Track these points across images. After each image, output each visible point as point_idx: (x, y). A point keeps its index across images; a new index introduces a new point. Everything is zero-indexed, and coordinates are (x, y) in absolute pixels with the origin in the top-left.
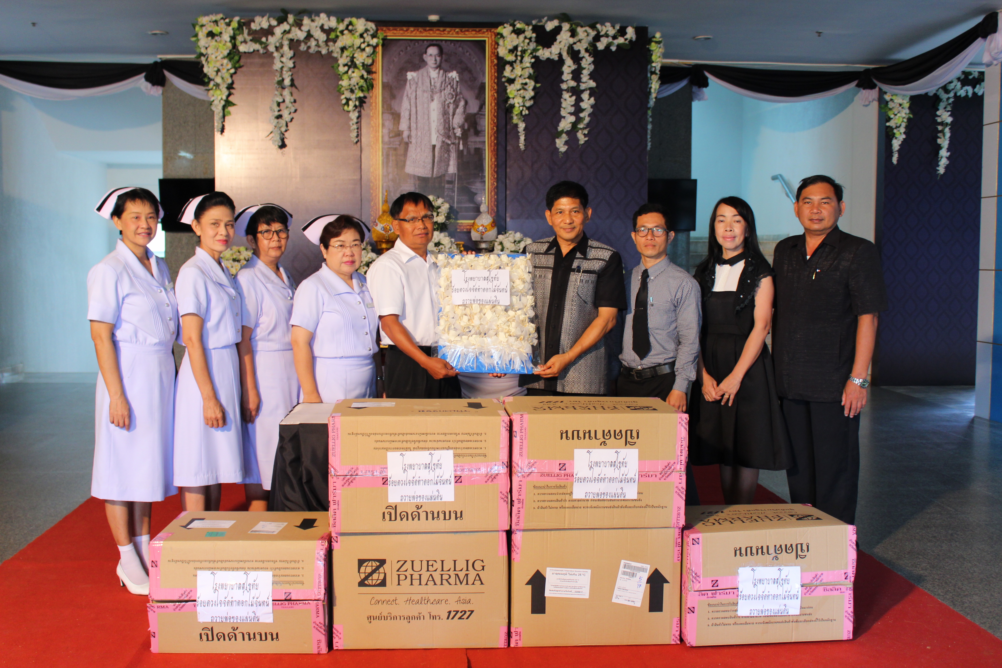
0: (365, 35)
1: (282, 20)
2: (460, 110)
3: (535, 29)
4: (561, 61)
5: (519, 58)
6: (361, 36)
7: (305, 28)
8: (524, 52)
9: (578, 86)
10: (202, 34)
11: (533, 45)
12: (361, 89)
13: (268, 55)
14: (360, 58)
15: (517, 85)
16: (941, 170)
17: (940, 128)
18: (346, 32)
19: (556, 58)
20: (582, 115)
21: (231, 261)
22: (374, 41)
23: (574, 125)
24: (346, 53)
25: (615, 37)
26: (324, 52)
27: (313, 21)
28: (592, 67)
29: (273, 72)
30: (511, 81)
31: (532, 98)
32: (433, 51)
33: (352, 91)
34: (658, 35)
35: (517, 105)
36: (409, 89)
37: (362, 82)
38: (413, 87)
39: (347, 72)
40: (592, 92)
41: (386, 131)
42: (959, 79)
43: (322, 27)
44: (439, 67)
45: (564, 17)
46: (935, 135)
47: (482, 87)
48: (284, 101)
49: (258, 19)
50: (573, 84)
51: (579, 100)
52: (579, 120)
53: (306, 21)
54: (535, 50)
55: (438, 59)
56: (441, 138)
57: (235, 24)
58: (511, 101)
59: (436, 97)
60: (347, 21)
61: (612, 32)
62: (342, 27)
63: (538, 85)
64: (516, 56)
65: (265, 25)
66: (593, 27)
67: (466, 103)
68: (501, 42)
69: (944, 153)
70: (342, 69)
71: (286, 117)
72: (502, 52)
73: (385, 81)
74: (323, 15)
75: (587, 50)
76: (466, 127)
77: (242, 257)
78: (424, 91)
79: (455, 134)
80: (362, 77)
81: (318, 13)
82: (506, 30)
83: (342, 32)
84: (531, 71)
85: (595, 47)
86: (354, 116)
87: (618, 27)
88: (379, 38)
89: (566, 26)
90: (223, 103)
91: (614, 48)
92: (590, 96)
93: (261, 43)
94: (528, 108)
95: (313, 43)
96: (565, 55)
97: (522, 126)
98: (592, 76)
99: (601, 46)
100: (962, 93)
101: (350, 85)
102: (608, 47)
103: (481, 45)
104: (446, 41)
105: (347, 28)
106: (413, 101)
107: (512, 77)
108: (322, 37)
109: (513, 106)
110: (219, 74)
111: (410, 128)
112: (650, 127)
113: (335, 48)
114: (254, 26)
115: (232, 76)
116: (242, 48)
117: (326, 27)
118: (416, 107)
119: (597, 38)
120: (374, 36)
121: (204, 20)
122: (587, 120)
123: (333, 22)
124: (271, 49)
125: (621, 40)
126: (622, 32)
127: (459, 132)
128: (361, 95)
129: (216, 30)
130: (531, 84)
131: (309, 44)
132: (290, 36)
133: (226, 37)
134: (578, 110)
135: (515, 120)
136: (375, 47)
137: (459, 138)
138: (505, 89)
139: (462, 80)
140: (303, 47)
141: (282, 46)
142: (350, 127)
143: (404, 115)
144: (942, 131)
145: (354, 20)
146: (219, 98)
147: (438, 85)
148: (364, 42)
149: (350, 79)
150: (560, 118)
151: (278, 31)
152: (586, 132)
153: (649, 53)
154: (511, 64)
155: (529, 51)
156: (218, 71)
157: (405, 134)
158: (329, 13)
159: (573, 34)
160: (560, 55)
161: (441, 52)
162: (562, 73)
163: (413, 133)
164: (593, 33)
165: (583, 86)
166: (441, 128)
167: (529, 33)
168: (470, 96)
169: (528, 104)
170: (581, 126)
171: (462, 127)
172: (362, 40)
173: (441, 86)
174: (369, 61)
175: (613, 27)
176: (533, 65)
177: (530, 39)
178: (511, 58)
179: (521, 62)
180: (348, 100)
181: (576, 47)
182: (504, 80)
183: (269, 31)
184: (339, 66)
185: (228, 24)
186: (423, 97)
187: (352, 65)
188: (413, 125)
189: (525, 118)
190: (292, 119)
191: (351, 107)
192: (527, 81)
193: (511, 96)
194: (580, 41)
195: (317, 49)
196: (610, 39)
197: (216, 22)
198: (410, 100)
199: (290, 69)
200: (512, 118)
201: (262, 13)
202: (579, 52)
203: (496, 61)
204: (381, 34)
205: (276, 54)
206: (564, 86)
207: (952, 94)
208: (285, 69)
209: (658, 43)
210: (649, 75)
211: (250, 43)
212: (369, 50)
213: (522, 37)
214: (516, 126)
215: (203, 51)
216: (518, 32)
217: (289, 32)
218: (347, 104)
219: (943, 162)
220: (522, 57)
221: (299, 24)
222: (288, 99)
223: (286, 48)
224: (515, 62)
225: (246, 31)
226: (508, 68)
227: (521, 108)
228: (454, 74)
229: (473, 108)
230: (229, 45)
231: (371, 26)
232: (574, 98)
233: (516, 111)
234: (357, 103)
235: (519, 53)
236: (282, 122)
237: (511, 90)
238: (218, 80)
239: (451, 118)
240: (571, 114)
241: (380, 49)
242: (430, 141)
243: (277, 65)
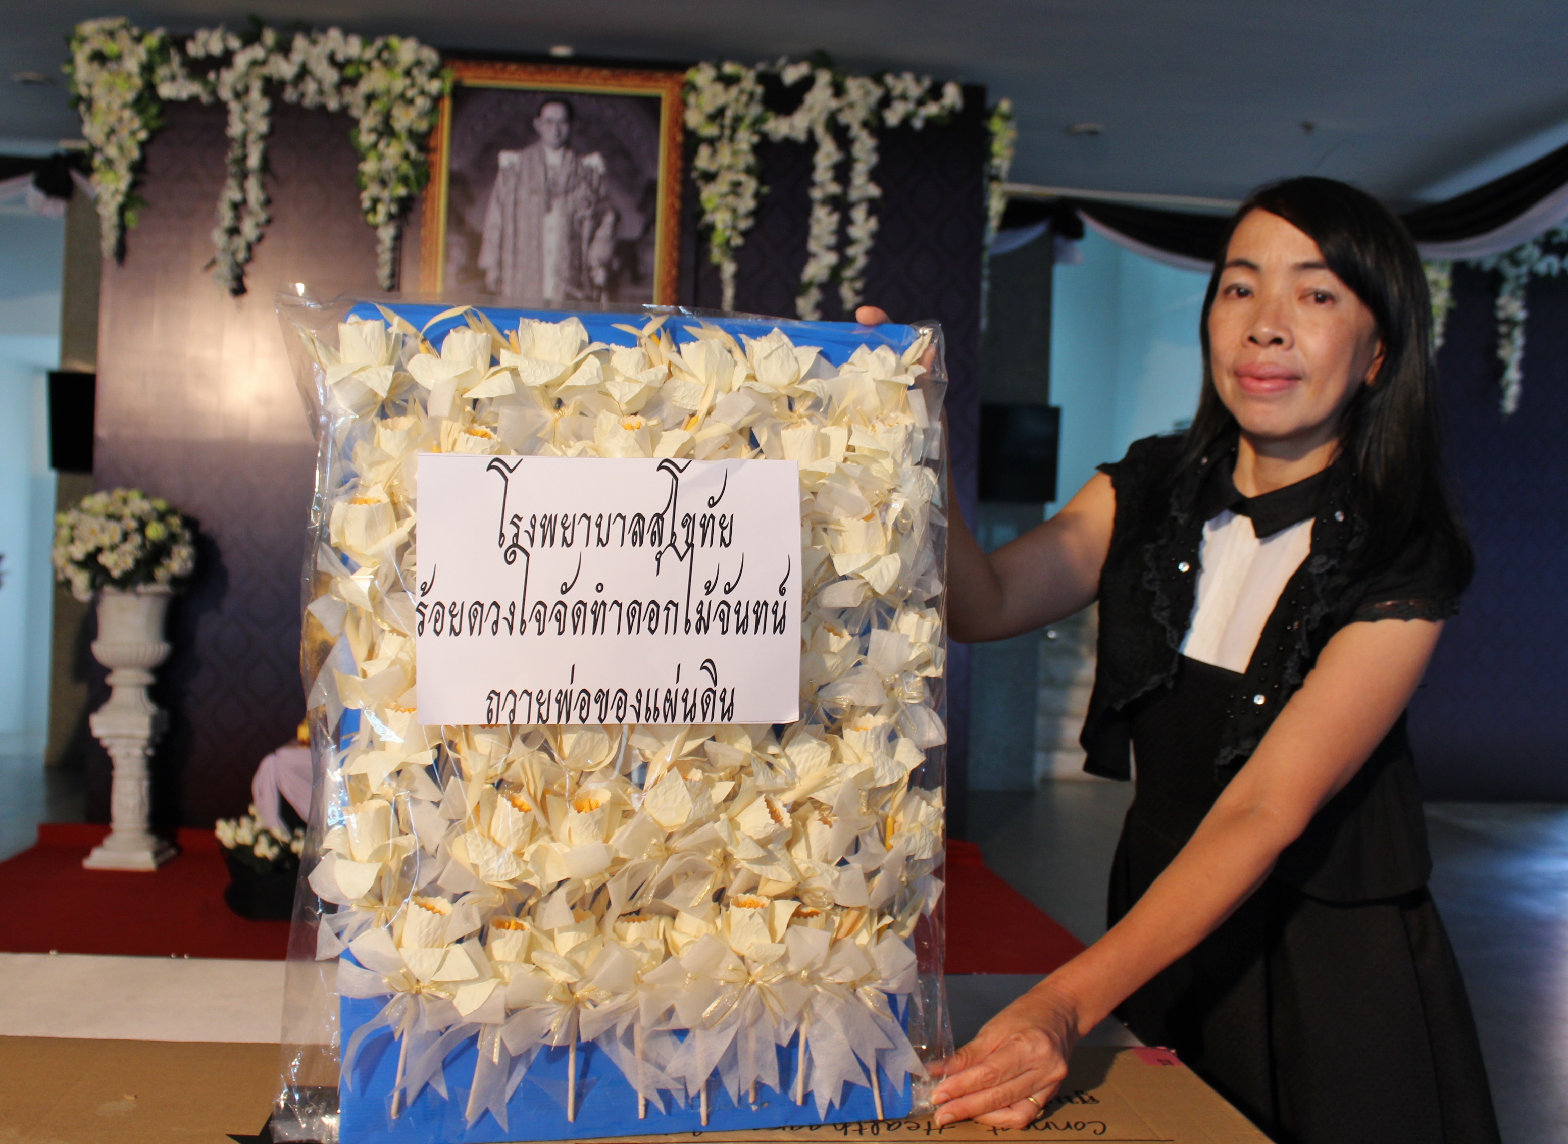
0: (415, 72)
1: (250, 38)
2: (604, 232)
3: (762, 79)
4: (812, 145)
5: (727, 132)
6: (408, 73)
7: (297, 57)
8: (738, 120)
9: (845, 193)
10: (81, 56)
11: (756, 110)
12: (404, 180)
13: (220, 109)
14: (403, 118)
15: (722, 185)
16: (1510, 405)
17: (1503, 329)
18: (376, 64)
19: (802, 136)
20: (851, 251)
21: (102, 520)
22: (434, 86)
23: (836, 272)
24: (376, 106)
25: (921, 102)
26: (333, 104)
27: (314, 43)
28: (874, 159)
29: (227, 142)
30: (710, 177)
31: (753, 213)
32: (553, 112)
33: (383, 183)
34: (1005, 106)
35: (719, 226)
36: (502, 186)
37: (405, 167)
38: (512, 182)
39: (375, 146)
40: (874, 208)
41: (452, 269)
42: (1536, 243)
43: (332, 59)
44: (566, 144)
45: (820, 60)
46: (1492, 341)
47: (651, 189)
48: (245, 202)
49: (202, 35)
50: (834, 189)
51: (846, 221)
52: (845, 261)
53: (300, 43)
54: (759, 121)
55: (564, 129)
56: (563, 287)
57: (153, 40)
58: (708, 218)
59: (557, 205)
60: (379, 43)
61: (915, 91)
62: (369, 54)
63: (765, 190)
64: (722, 127)
65: (216, 48)
66: (878, 79)
67: (618, 219)
68: (692, 99)
69: (1513, 375)
70: (366, 139)
71: (249, 229)
72: (694, 119)
73: (456, 166)
74: (335, 34)
75: (865, 124)
76: (616, 265)
77: (127, 512)
78: (532, 192)
79: (591, 280)
80: (406, 156)
81: (324, 29)
82: (703, 76)
83: (368, 64)
84: (751, 159)
85: (881, 120)
86: (387, 234)
87: (927, 83)
88: (443, 79)
89: (824, 78)
90: (120, 199)
91: (918, 124)
92: (870, 213)
93: (205, 83)
94: (745, 234)
95: (310, 87)
96: (820, 132)
97: (729, 269)
98: (874, 175)
99: (893, 117)
100: (1542, 267)
101: (380, 170)
102: (906, 121)
103: (652, 105)
104: (582, 95)
105: (379, 55)
106: (509, 210)
107: (712, 168)
108: (331, 76)
109: (711, 228)
110: (114, 139)
111: (500, 264)
112: (985, 286)
113: (355, 97)
114: (194, 49)
115: (143, 145)
116: (166, 91)
117: (340, 57)
118: (515, 222)
119: (886, 102)
120: (434, 75)
121: (89, 28)
122: (861, 262)
123: (353, 47)
124: (225, 94)
125: (932, 109)
126: (935, 93)
127: (600, 276)
128: (402, 191)
129: (111, 48)
130: (751, 185)
131: (301, 87)
132: (266, 71)
133: (132, 65)
134: (843, 241)
135: (716, 255)
136: (437, 100)
137: (600, 289)
138: (697, 193)
139: (612, 173)
140: (290, 95)
141: (247, 90)
142: (376, 256)
143: (491, 236)
144: (1509, 336)
145: (394, 41)
146: (112, 187)
147: (562, 180)
148: (413, 85)
149: (381, 157)
150: (806, 256)
151: (242, 60)
152: (859, 285)
153: (986, 138)
154: (712, 142)
155: (748, 121)
156: (112, 132)
157: (492, 276)
158: (348, 31)
159: (838, 90)
160: (811, 133)
161: (571, 115)
162: (811, 168)
163: (508, 274)
164: (877, 93)
165: (854, 195)
166: (565, 266)
167: (749, 81)
168: (624, 202)
169: (744, 224)
170: (849, 273)
171: (607, 266)
172: (407, 82)
173: (568, 182)
174: (423, 126)
175: (918, 80)
176: (756, 149)
177: (752, 95)
178: (710, 131)
179: (732, 139)
180: (375, 201)
181: (844, 118)
182: (694, 175)
183: (226, 59)
184: (359, 132)
185: (138, 40)
186: (531, 202)
187: (386, 130)
188: (508, 259)
189: (737, 254)
190: (260, 239)
191: (381, 215)
192: (743, 178)
193: (708, 206)
194: (851, 105)
195: (317, 100)
196: (910, 106)
197: (111, 34)
198: (502, 208)
199: (263, 137)
200: (707, 252)
201: (211, 24)
202: (847, 128)
203: (680, 138)
204: (450, 76)
205: (234, 107)
206: (816, 194)
207: (1524, 269)
208: (252, 137)
209: (1006, 118)
210: (985, 181)
211: (181, 80)
212: (422, 103)
213: (734, 91)
214: (717, 268)
215: (83, 91)
216: (729, 81)
217: (263, 63)
218: (373, 209)
219: (1513, 391)
220: (734, 129)
221: (284, 48)
222: (254, 193)
223: (255, 95)
224: (719, 138)
225: (176, 59)
226: (704, 152)
227: (728, 233)
228: (595, 161)
229: (632, 229)
230: (138, 82)
231: (430, 56)
232: (835, 218)
233: (717, 239)
234: (394, 209)
235: (727, 121)
236: (240, 243)
237: (710, 195)
238: (112, 151)
239: (584, 247)
240: (830, 249)
241: (447, 106)
242: (540, 290)
243: (235, 129)
